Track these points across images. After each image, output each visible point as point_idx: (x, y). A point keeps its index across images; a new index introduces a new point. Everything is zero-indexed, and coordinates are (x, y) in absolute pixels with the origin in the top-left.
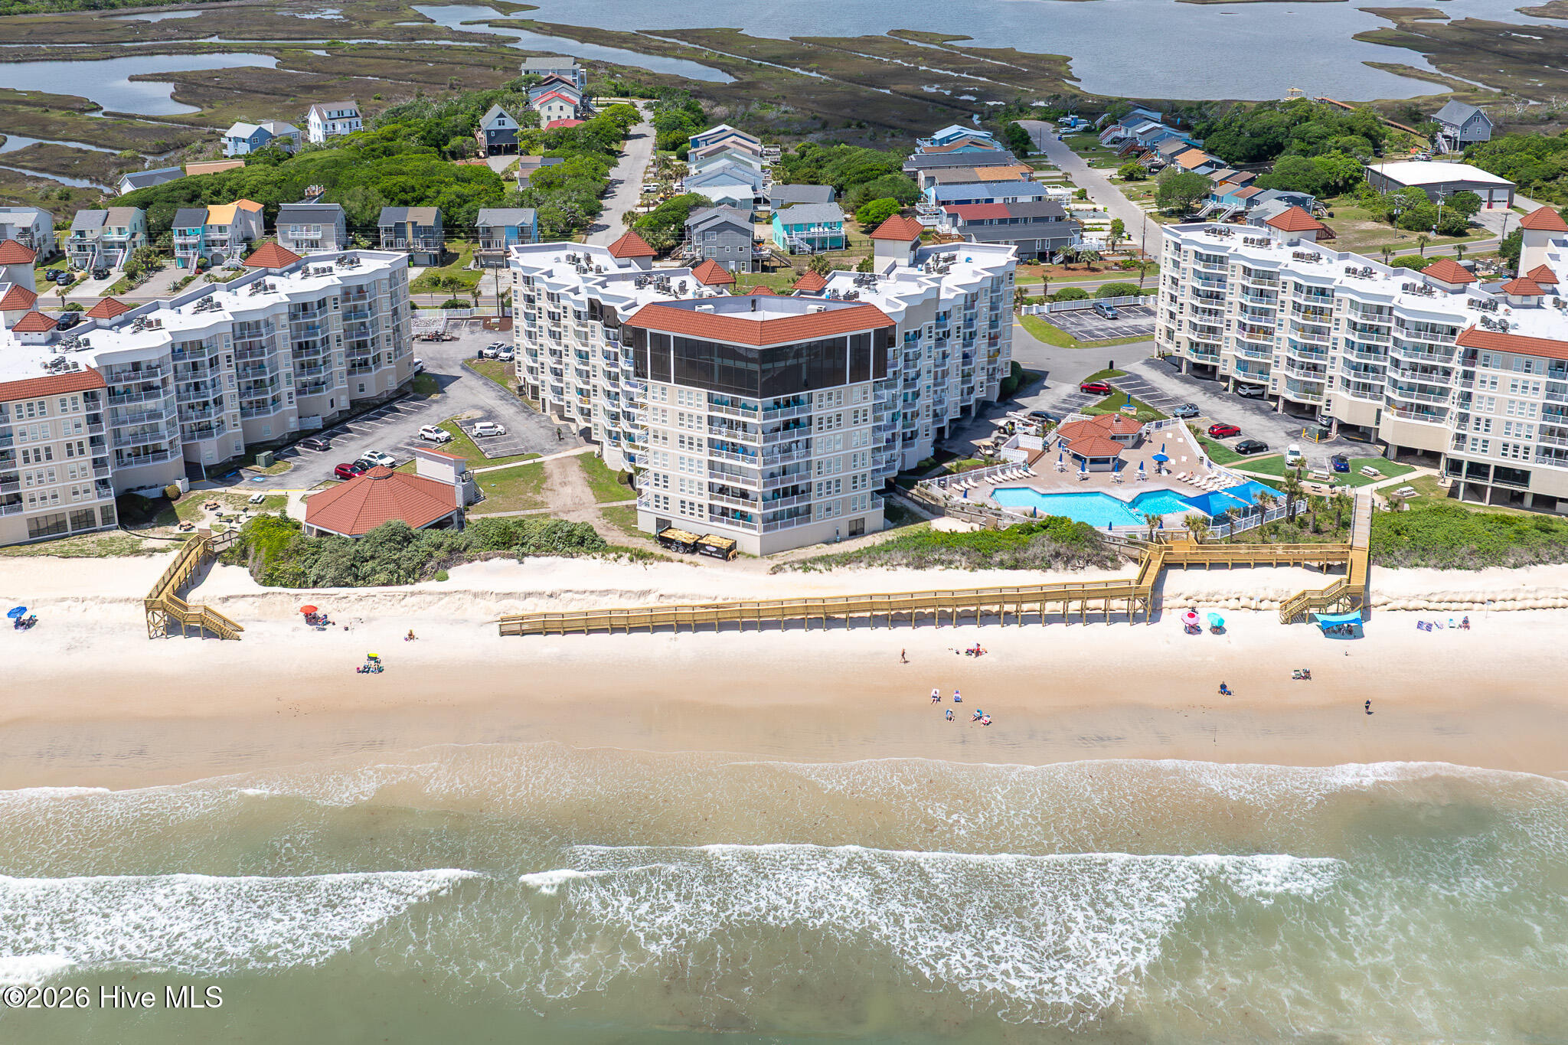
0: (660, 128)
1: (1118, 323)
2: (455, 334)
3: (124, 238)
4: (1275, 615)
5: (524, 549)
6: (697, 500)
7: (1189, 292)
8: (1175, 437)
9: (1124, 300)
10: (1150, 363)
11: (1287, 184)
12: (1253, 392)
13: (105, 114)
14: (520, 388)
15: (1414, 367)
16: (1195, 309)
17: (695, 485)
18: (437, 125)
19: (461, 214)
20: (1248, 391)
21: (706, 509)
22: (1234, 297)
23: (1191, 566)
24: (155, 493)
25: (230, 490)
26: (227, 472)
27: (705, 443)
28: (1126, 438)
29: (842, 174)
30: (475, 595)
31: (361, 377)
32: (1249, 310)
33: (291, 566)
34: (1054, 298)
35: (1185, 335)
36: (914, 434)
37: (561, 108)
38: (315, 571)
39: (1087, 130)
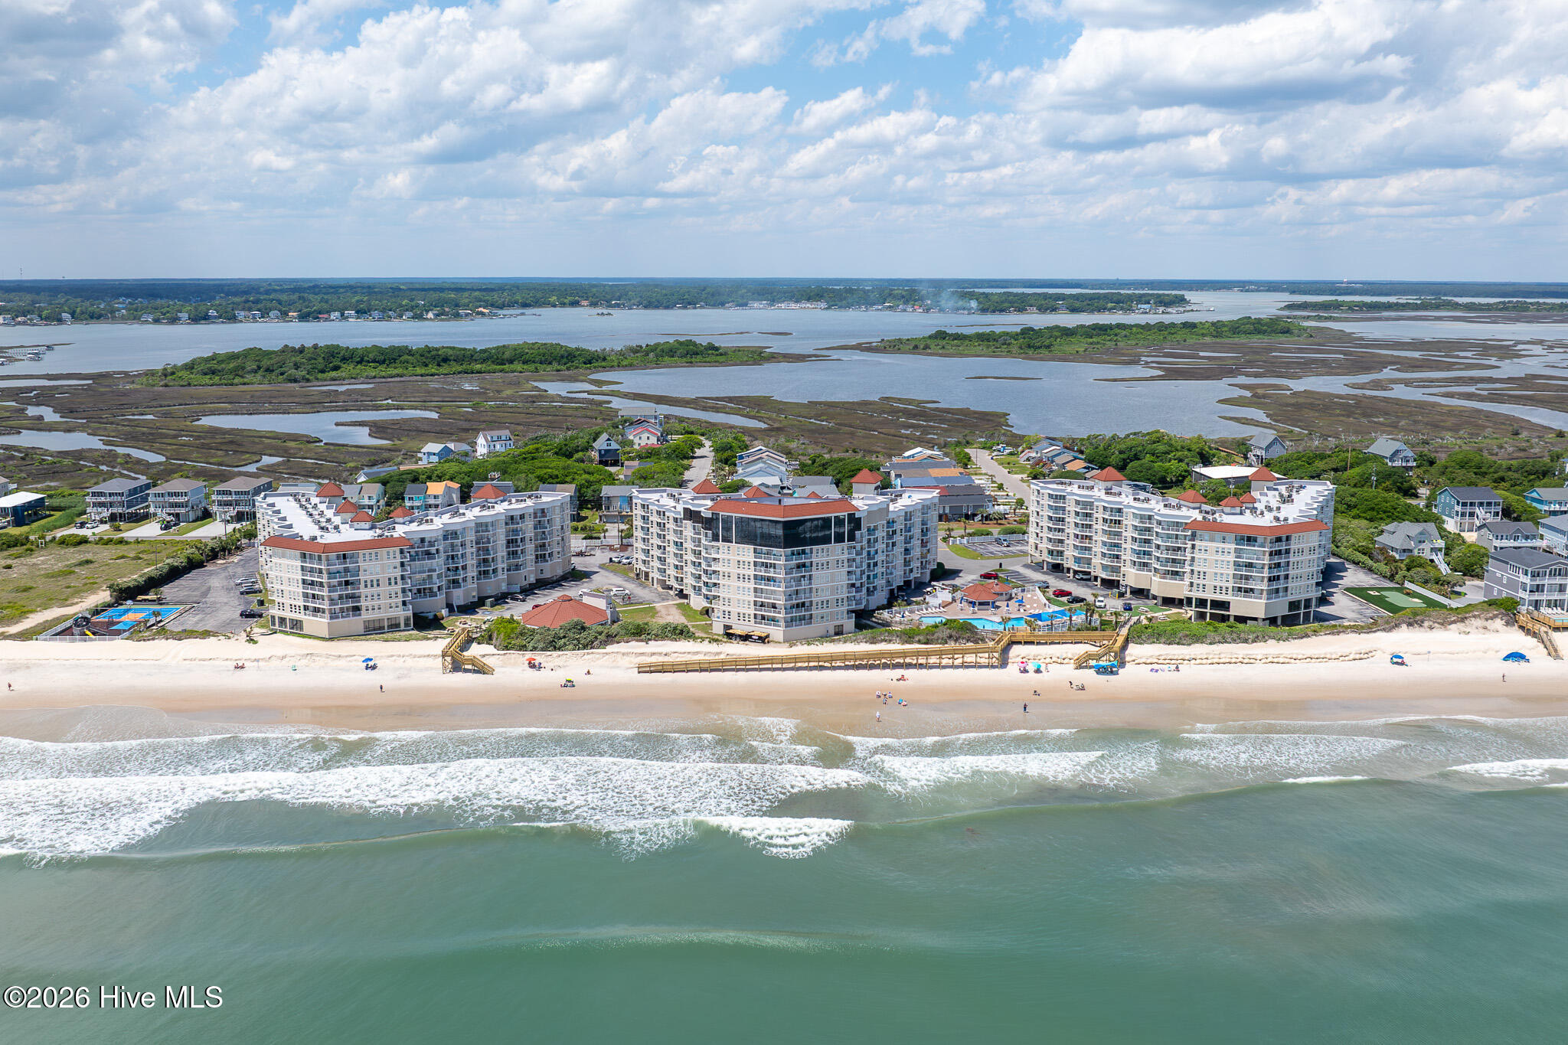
0: (716, 451)
1: (1009, 549)
2: (592, 553)
3: (373, 502)
4: (1072, 666)
5: (649, 637)
6: (747, 612)
7: (1046, 519)
8: (1033, 596)
9: (1015, 537)
10: (1026, 566)
11: (1135, 477)
12: (1084, 577)
13: (325, 444)
14: (638, 575)
15: (1168, 549)
16: (1050, 529)
17: (746, 603)
18: (566, 445)
19: (589, 493)
20: (1081, 576)
21: (752, 616)
22: (1071, 519)
23: (1026, 643)
24: (431, 616)
25: (472, 617)
26: (469, 609)
27: (752, 577)
28: (1002, 594)
29: (840, 472)
30: (623, 654)
31: (541, 565)
32: (1080, 526)
33: (518, 642)
34: (970, 535)
35: (1045, 546)
36: (875, 588)
37: (648, 438)
38: (531, 644)
39: (1011, 454)
